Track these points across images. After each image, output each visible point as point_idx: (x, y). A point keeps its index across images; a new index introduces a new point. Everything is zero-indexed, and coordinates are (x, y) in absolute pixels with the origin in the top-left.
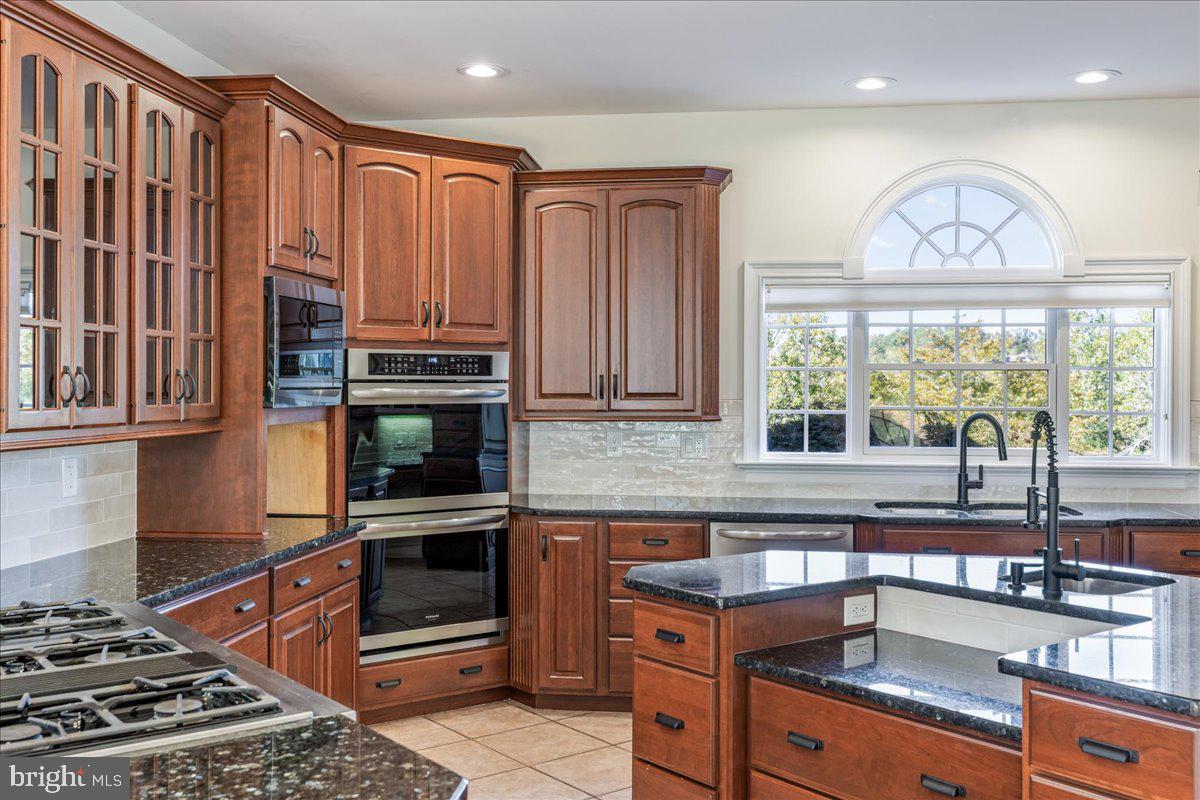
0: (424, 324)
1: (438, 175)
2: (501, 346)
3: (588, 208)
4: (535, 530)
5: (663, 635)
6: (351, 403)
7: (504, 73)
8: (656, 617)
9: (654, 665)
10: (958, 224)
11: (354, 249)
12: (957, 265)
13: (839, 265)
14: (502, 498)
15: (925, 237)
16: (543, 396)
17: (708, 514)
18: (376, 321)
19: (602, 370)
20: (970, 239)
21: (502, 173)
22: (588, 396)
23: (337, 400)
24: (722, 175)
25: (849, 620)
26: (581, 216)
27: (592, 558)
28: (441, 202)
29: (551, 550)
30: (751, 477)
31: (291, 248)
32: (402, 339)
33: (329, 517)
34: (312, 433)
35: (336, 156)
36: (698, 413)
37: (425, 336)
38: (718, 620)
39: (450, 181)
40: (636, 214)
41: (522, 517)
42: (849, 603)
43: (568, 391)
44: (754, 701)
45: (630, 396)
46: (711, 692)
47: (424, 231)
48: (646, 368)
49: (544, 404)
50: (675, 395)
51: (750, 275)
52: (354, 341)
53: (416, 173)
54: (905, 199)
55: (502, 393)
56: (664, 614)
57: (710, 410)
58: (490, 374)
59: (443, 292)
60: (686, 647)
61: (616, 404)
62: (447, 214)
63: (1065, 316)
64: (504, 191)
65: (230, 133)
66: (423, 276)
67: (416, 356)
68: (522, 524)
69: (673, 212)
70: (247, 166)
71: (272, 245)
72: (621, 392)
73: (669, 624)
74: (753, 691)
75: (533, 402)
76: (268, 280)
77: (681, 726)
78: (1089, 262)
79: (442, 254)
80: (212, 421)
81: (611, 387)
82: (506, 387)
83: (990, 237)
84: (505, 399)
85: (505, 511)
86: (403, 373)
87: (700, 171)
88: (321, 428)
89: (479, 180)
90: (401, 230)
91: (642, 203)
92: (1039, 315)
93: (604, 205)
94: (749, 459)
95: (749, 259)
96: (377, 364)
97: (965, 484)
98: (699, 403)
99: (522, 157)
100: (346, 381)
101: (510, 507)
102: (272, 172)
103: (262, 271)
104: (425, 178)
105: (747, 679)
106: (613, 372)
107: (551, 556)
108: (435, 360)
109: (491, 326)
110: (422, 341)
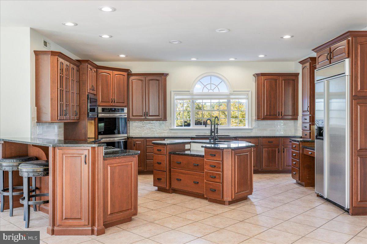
0: (112, 103)
1: (114, 74)
2: (125, 106)
3: (142, 80)
4: (132, 142)
5: (158, 150)
6: (99, 117)
7: (127, 56)
8: (157, 148)
9: (157, 155)
10: (211, 84)
11: (99, 89)
12: (211, 91)
13: (189, 91)
14: (126, 135)
15: (205, 86)
16: (133, 116)
17: (165, 137)
18: (103, 102)
19: (144, 111)
20: (213, 87)
21: (125, 74)
22: (142, 116)
23: (96, 116)
24: (167, 74)
25: (186, 148)
26: (140, 82)
27: (143, 146)
28: (115, 80)
29: (135, 144)
30: (173, 131)
31: (91, 89)
32: (107, 105)
33: (95, 138)
34: (91, 123)
35: (96, 71)
36: (163, 119)
37: (112, 105)
38: (166, 147)
39: (116, 76)
40: (151, 82)
41: (130, 139)
42: (186, 145)
43: (138, 115)
44: (172, 158)
45: (150, 116)
46: (165, 157)
47: (111, 85)
48: (153, 111)
49: (133, 117)
50: (159, 116)
51: (172, 93)
52: (99, 106)
53: (110, 74)
54: (201, 79)
55: (125, 115)
56: (158, 147)
57: (165, 119)
58: (124, 112)
59: (115, 96)
60: (161, 151)
61: (147, 117)
62: (116, 82)
63: (230, 101)
64: (126, 77)
65: (80, 69)
66: (111, 93)
67: (110, 108)
68: (130, 140)
69: (158, 81)
70: (84, 75)
71: (88, 89)
72: (148, 115)
73: (159, 148)
74: (171, 157)
75: (131, 117)
76: (88, 95)
77: (161, 163)
78: (234, 91)
79: (115, 89)
80: (78, 120)
81: (146, 114)
82: (126, 114)
83: (217, 86)
84: (126, 117)
85: (126, 138)
86: (108, 112)
87: (163, 74)
88: (93, 121)
89: (122, 75)
90: (107, 85)
91: (152, 80)
92: (226, 100)
93: (145, 80)
94: (172, 128)
95: (172, 90)
96: (103, 110)
97: (212, 132)
98: (163, 117)
99: (129, 71)
100: (98, 113)
101: (128, 137)
102: (88, 76)
103: (87, 94)
104: (112, 75)
105: (170, 155)
106: (147, 111)
107: (136, 145)
108: (114, 109)
109: (124, 103)
110: (111, 106)
